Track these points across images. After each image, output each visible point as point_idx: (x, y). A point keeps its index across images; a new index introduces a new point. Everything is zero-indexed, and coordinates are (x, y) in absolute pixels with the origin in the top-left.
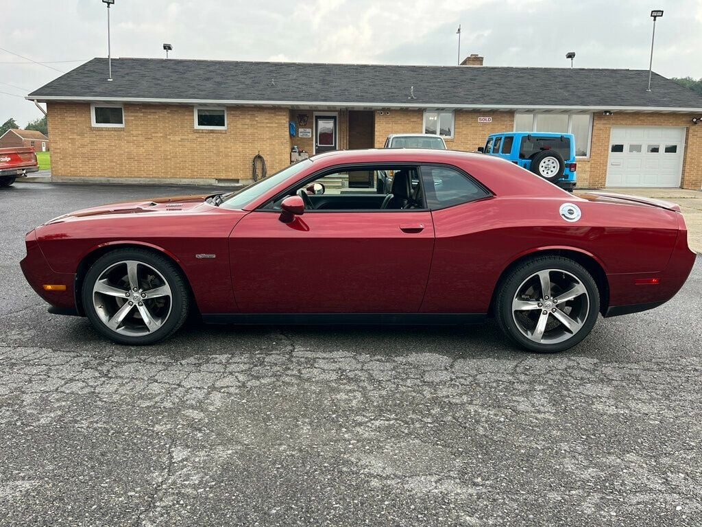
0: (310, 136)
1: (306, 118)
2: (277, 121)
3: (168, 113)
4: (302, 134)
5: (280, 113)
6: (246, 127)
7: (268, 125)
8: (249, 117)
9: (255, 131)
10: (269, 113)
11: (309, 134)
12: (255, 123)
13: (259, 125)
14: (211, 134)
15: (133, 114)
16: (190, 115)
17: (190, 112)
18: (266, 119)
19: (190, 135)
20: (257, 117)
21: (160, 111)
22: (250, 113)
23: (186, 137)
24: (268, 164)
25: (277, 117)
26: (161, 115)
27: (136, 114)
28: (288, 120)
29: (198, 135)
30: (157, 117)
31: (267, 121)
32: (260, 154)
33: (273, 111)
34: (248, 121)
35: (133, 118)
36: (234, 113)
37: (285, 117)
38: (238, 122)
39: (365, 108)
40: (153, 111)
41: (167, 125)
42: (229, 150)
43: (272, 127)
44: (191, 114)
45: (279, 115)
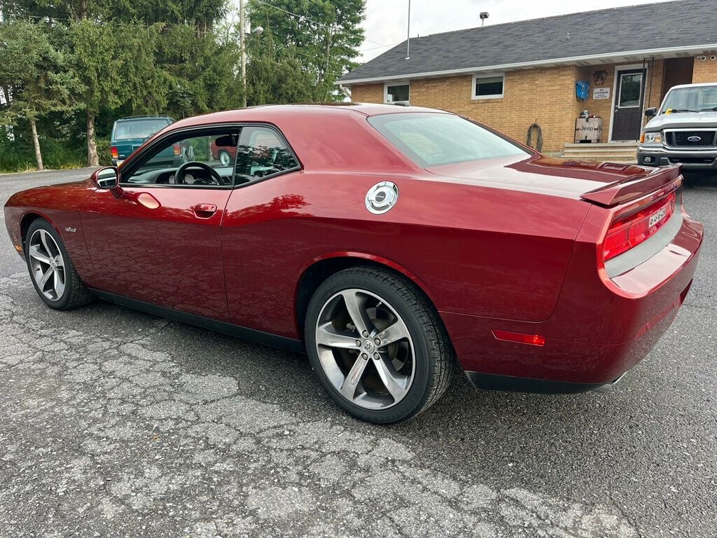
0: (608, 97)
1: (604, 75)
2: (560, 83)
3: (447, 85)
4: (597, 95)
5: (565, 73)
6: (524, 92)
7: (549, 88)
8: (528, 80)
9: (534, 96)
10: (551, 74)
11: (606, 95)
12: (535, 87)
13: (539, 89)
14: (487, 104)
15: (416, 90)
16: (468, 86)
17: (468, 81)
18: (548, 81)
19: (466, 107)
20: (538, 80)
21: (440, 84)
22: (530, 76)
23: (462, 109)
24: (545, 134)
25: (561, 78)
26: (441, 88)
27: (420, 90)
28: (573, 79)
29: (473, 106)
30: (437, 91)
31: (548, 84)
32: (538, 123)
33: (556, 71)
34: (527, 85)
35: (416, 94)
36: (513, 78)
37: (569, 77)
38: (516, 88)
39: (677, 54)
40: (434, 84)
41: (445, 98)
42: (504, 120)
43: (553, 90)
44: (469, 83)
45: (564, 75)
